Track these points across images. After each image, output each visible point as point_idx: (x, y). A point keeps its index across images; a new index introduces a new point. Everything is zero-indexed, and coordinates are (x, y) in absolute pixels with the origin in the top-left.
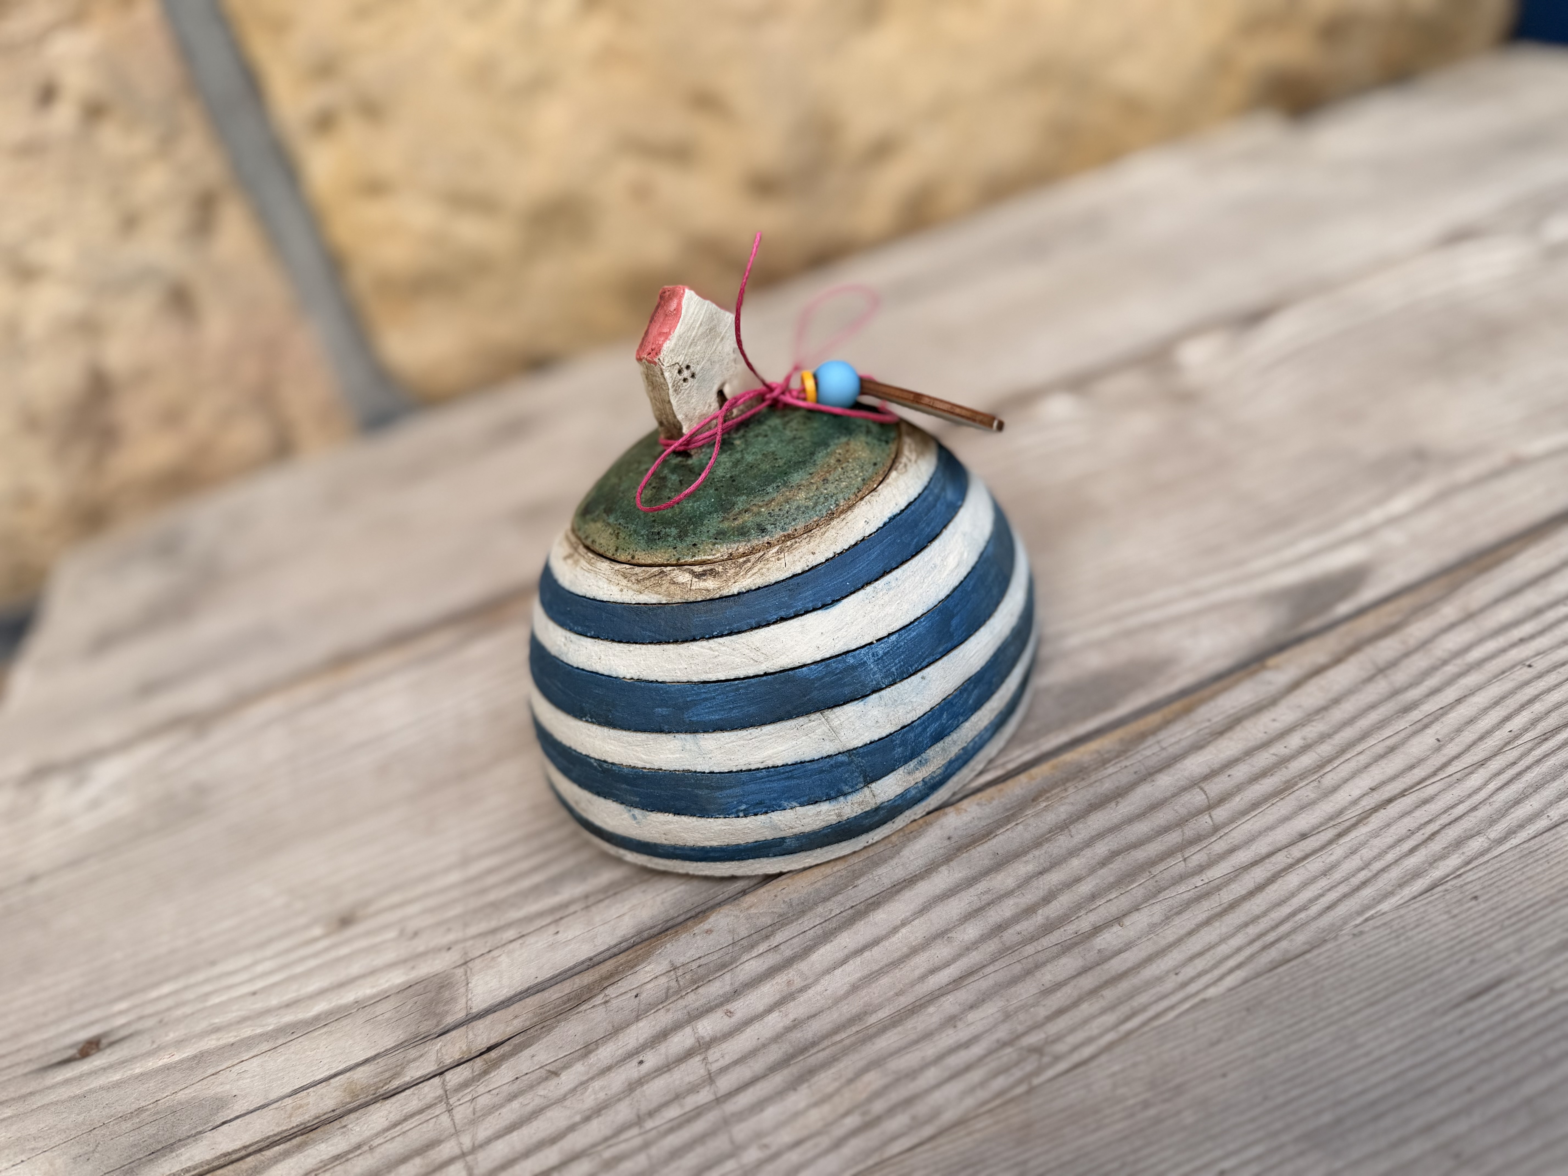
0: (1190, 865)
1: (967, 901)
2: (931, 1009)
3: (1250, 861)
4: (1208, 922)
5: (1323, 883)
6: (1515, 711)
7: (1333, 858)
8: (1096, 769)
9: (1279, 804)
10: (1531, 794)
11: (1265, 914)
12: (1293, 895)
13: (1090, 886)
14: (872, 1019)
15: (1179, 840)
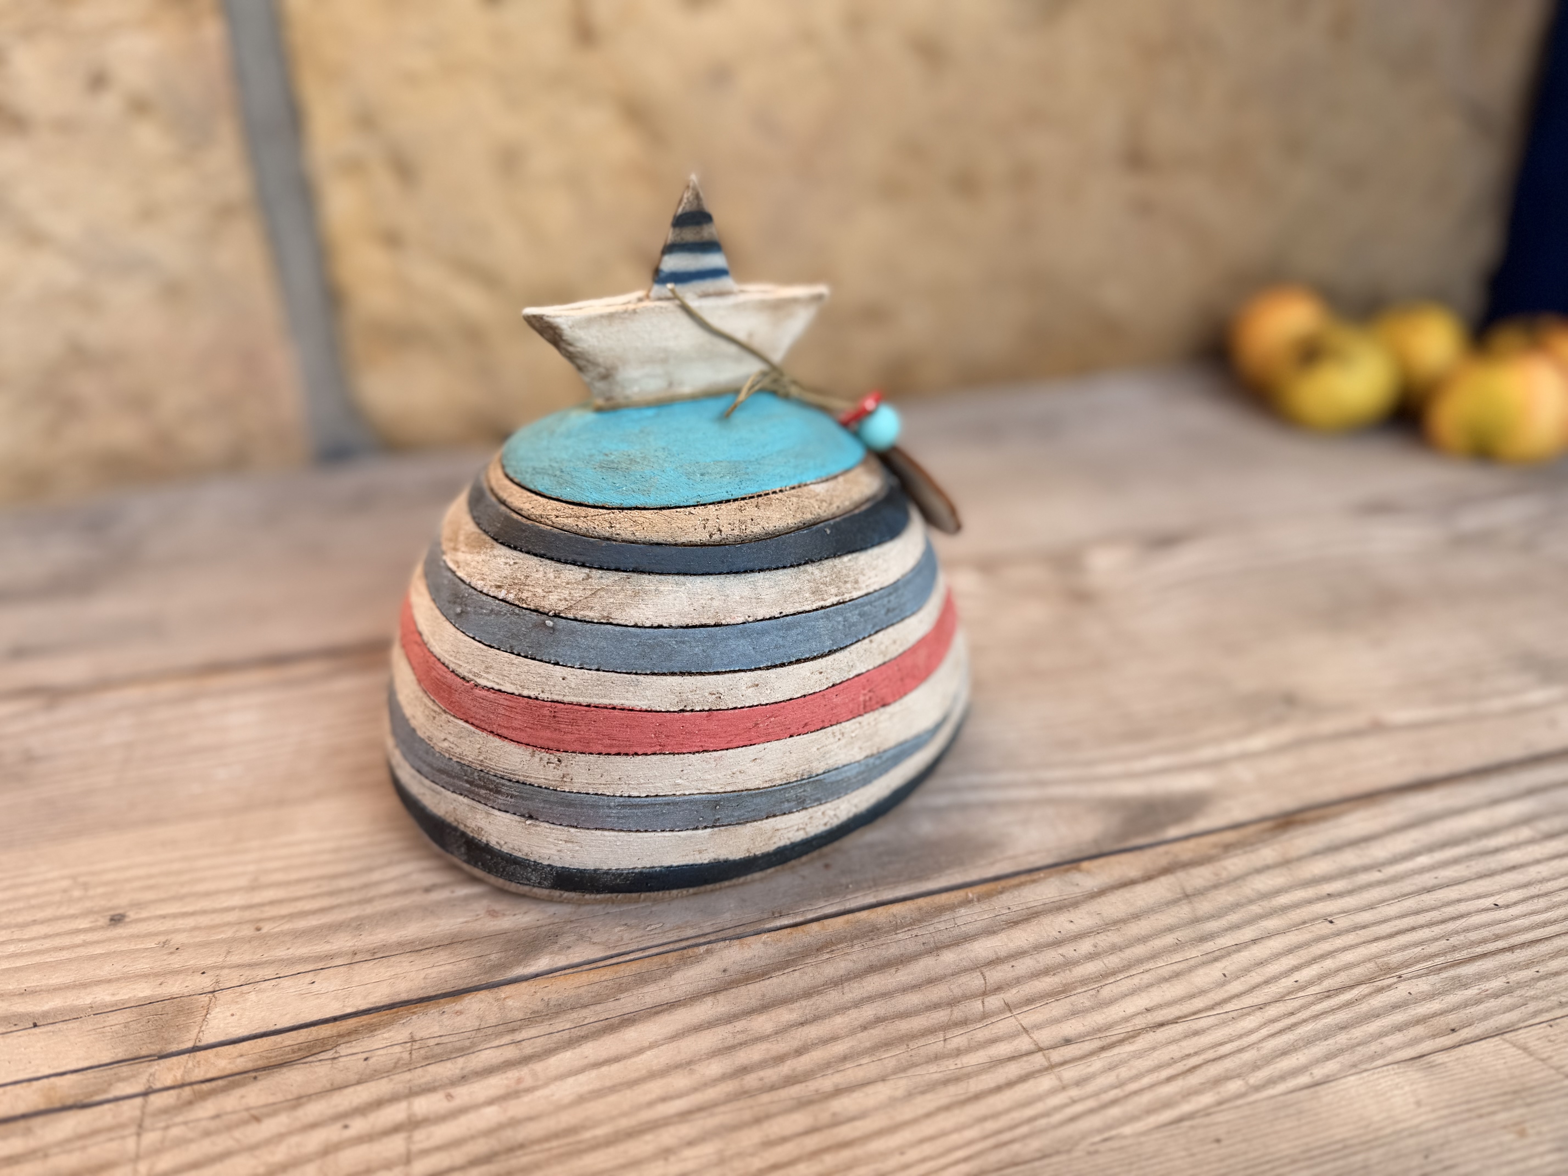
0: (949, 1047)
1: (720, 1037)
2: (649, 1137)
3: (1009, 1055)
4: (947, 1108)
5: (1074, 1092)
6: (1306, 962)
7: (1091, 1070)
8: (888, 932)
9: (1053, 1004)
10: (1300, 1047)
11: (1008, 1111)
12: (1040, 1098)
13: (845, 1047)
14: (587, 1135)
15: (946, 1019)
